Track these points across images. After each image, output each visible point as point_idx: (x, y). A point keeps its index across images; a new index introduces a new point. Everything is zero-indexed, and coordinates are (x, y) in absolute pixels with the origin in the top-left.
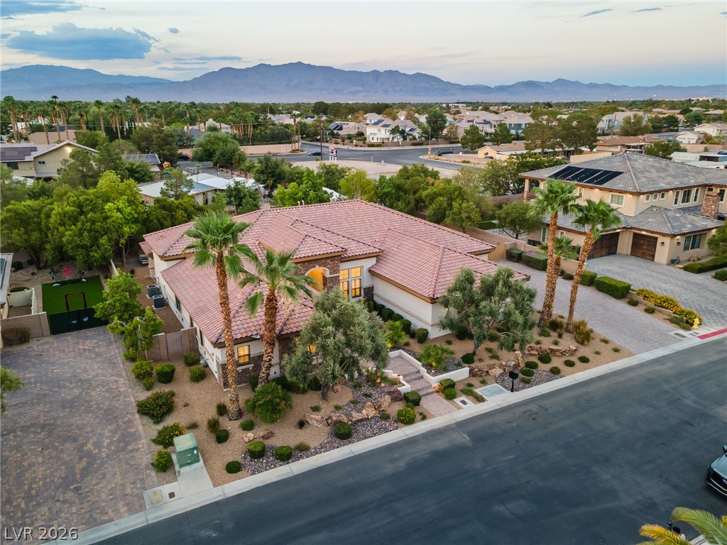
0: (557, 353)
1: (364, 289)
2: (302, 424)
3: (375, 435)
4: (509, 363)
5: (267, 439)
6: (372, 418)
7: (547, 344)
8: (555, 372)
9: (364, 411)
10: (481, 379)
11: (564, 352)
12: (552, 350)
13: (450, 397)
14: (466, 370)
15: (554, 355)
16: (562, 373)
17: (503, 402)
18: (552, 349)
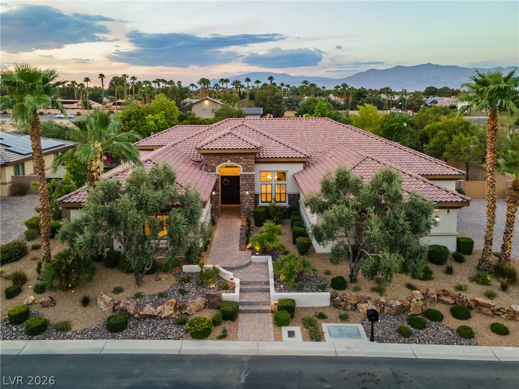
0: (484, 310)
1: (289, 195)
2: (86, 302)
3: (147, 338)
4: (392, 302)
5: (45, 307)
6: (166, 318)
7: (475, 293)
8: (466, 335)
9: (159, 308)
10: (343, 312)
11: (498, 310)
12: (477, 303)
13: (280, 322)
14: (327, 295)
15: (480, 312)
16: (478, 339)
17: (344, 350)
18: (477, 301)
